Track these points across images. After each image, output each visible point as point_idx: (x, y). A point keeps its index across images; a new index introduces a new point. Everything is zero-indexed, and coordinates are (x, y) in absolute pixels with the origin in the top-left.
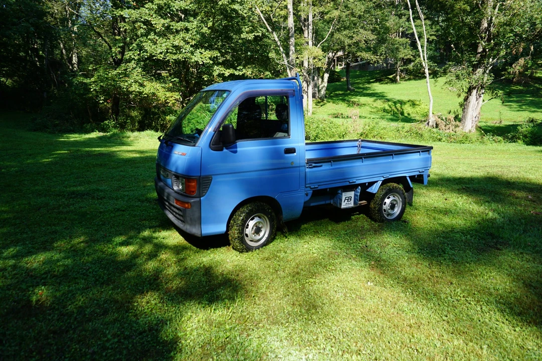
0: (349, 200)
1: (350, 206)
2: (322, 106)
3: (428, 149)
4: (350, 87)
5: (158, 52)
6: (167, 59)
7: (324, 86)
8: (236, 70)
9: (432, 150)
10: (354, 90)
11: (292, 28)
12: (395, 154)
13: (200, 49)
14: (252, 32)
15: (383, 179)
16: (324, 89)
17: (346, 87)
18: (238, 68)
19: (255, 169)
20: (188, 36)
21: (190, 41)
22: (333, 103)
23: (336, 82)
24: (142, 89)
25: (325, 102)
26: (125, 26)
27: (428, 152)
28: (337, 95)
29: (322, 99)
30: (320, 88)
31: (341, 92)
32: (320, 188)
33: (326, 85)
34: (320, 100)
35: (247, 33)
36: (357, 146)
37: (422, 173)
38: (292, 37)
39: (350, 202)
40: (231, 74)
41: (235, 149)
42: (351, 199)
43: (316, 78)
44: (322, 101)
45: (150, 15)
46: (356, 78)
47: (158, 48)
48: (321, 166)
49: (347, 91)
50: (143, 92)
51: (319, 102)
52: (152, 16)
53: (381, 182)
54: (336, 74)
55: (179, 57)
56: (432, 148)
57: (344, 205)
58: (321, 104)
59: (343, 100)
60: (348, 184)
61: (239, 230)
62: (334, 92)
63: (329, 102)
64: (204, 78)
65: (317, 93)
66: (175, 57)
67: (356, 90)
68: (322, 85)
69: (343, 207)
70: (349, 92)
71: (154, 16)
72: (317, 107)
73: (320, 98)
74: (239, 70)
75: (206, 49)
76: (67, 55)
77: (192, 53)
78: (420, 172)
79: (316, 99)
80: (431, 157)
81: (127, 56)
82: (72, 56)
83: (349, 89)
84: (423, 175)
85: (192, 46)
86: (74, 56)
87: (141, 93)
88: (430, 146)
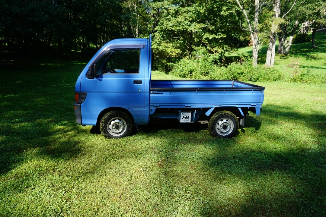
0: (187, 118)
1: (187, 122)
2: (285, 59)
3: (261, 89)
4: (314, 45)
5: (170, 26)
6: (173, 30)
7: (289, 45)
8: (217, 35)
9: (264, 90)
10: (317, 48)
11: (257, 6)
12: (226, 91)
13: (195, 23)
14: (228, 9)
15: (215, 107)
16: (289, 47)
17: (311, 46)
18: (218, 34)
19: (116, 91)
20: (188, 16)
21: (189, 18)
22: (295, 57)
23: (306, 42)
24: (158, 47)
25: (288, 56)
26: (153, 12)
27: (261, 91)
28: (302, 52)
29: (286, 54)
30: (285, 47)
31: (305, 50)
32: (161, 107)
33: (290, 44)
34: (284, 55)
35: (224, 11)
36: (231, 85)
37: (254, 106)
38: (257, 12)
39: (187, 120)
40: (213, 38)
41: (101, 79)
42: (188, 117)
43: (283, 40)
44: (286, 56)
45: (168, 4)
46: (323, 39)
47: (170, 24)
48: (163, 93)
49: (311, 48)
50: (159, 49)
51: (283, 57)
52: (169, 5)
53: (214, 109)
54: (307, 36)
55: (180, 28)
56: (264, 88)
57: (182, 121)
58: (285, 58)
59: (304, 55)
60: (184, 107)
61: (103, 125)
62: (300, 49)
63: (292, 56)
64: (195, 41)
65: (283, 50)
66: (178, 28)
67: (319, 48)
68: (287, 45)
69: (181, 122)
70: (312, 49)
71: (170, 5)
72: (281, 59)
73: (285, 54)
74: (219, 35)
75: (199, 22)
76: (133, 29)
77: (190, 26)
78: (251, 105)
79: (282, 54)
80: (263, 96)
81: (156, 29)
82: (136, 30)
83: (313, 47)
84: (255, 108)
85: (189, 21)
86: (137, 30)
87: (158, 49)
88: (264, 86)
